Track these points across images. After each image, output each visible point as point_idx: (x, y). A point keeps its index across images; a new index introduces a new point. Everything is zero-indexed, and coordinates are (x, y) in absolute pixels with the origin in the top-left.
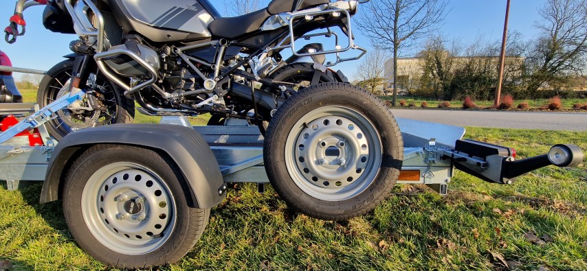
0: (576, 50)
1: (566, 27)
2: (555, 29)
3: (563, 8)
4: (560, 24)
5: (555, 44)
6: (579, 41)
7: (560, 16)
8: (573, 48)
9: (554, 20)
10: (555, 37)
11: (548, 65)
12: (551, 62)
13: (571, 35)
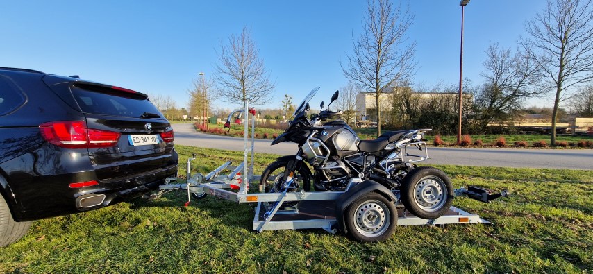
0: (513, 95)
1: (504, 76)
2: (495, 78)
3: (500, 62)
4: (499, 74)
5: (497, 90)
6: (514, 88)
7: (498, 67)
8: (510, 93)
9: (494, 71)
10: (496, 84)
11: (493, 106)
12: (495, 103)
13: (508, 83)
